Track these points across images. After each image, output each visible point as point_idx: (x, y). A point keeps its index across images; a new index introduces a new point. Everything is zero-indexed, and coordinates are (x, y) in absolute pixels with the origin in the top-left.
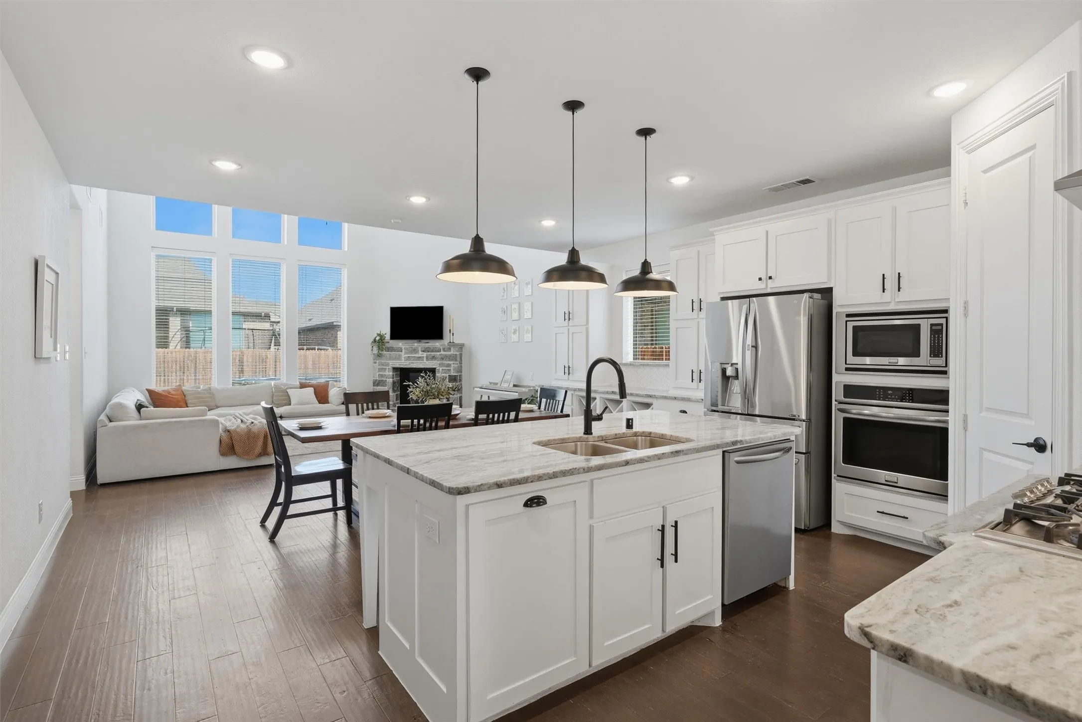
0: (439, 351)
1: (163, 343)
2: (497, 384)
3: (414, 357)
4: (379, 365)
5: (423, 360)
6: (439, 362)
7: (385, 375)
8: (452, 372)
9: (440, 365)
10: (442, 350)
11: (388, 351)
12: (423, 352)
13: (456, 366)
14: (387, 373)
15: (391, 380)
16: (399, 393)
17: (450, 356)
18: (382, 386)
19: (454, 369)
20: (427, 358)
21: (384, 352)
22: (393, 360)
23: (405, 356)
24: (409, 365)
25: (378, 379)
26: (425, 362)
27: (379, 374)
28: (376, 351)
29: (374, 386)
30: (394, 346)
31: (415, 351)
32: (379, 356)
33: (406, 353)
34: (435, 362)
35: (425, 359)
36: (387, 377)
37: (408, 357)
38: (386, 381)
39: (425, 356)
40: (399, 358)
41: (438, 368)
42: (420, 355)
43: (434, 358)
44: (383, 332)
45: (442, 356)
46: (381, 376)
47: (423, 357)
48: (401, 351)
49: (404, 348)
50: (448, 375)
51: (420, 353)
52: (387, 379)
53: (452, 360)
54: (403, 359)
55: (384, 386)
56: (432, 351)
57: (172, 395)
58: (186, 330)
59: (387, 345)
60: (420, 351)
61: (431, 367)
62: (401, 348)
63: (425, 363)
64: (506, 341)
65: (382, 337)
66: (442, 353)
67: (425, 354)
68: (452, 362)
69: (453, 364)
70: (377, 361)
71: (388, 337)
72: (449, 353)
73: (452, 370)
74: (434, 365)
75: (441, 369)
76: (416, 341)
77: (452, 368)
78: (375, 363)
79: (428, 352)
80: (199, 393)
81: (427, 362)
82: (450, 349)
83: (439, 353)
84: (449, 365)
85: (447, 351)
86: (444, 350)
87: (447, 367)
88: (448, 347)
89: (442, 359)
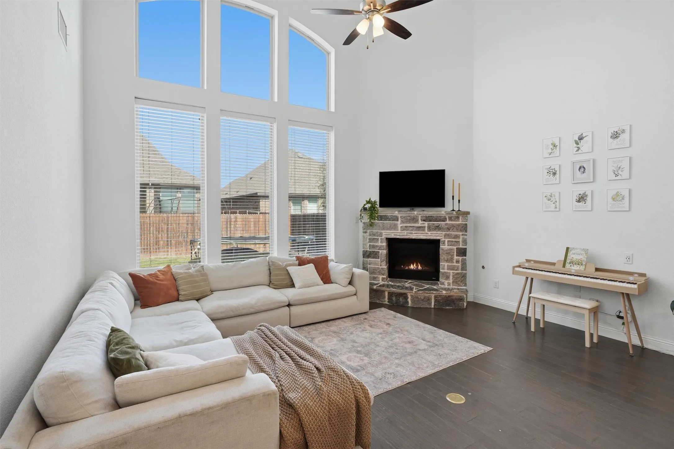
0: (444, 220)
1: (143, 209)
2: (554, 264)
3: (413, 226)
4: (370, 235)
5: (424, 230)
6: (444, 233)
7: (377, 246)
8: (461, 245)
9: (446, 236)
10: (448, 219)
11: (381, 220)
12: (424, 221)
13: (466, 237)
14: (379, 244)
15: (384, 251)
17: (459, 225)
18: (373, 258)
19: (463, 241)
20: (429, 228)
21: (376, 221)
22: (387, 230)
23: (401, 225)
24: (406, 235)
25: (368, 250)
27: (370, 245)
28: (366, 219)
29: (364, 257)
30: (388, 215)
31: (415, 220)
32: (372, 225)
33: (402, 222)
34: (439, 232)
35: (426, 229)
36: (380, 248)
37: (406, 227)
38: (379, 252)
40: (395, 227)
41: (443, 240)
42: (419, 225)
43: (438, 228)
44: (373, 200)
45: (448, 226)
46: (374, 247)
47: (423, 227)
48: (397, 221)
49: (401, 217)
50: (455, 247)
51: (420, 222)
52: (380, 251)
53: (461, 231)
54: (399, 228)
55: (376, 258)
56: (436, 220)
57: (160, 280)
58: (158, 200)
59: (378, 213)
60: (420, 220)
61: (435, 238)
62: (397, 217)
63: (427, 233)
64: (558, 209)
65: (371, 205)
66: (448, 222)
67: (426, 224)
68: (461, 233)
69: (462, 235)
70: (368, 231)
71: (378, 204)
72: (457, 223)
73: (461, 242)
74: (438, 236)
75: (447, 240)
77: (461, 240)
78: (366, 232)
79: (431, 221)
80: (191, 276)
81: (429, 233)
82: (458, 218)
83: (444, 223)
84: (457, 237)
86: (450, 219)
87: (454, 238)
88: (456, 216)
89: (449, 229)
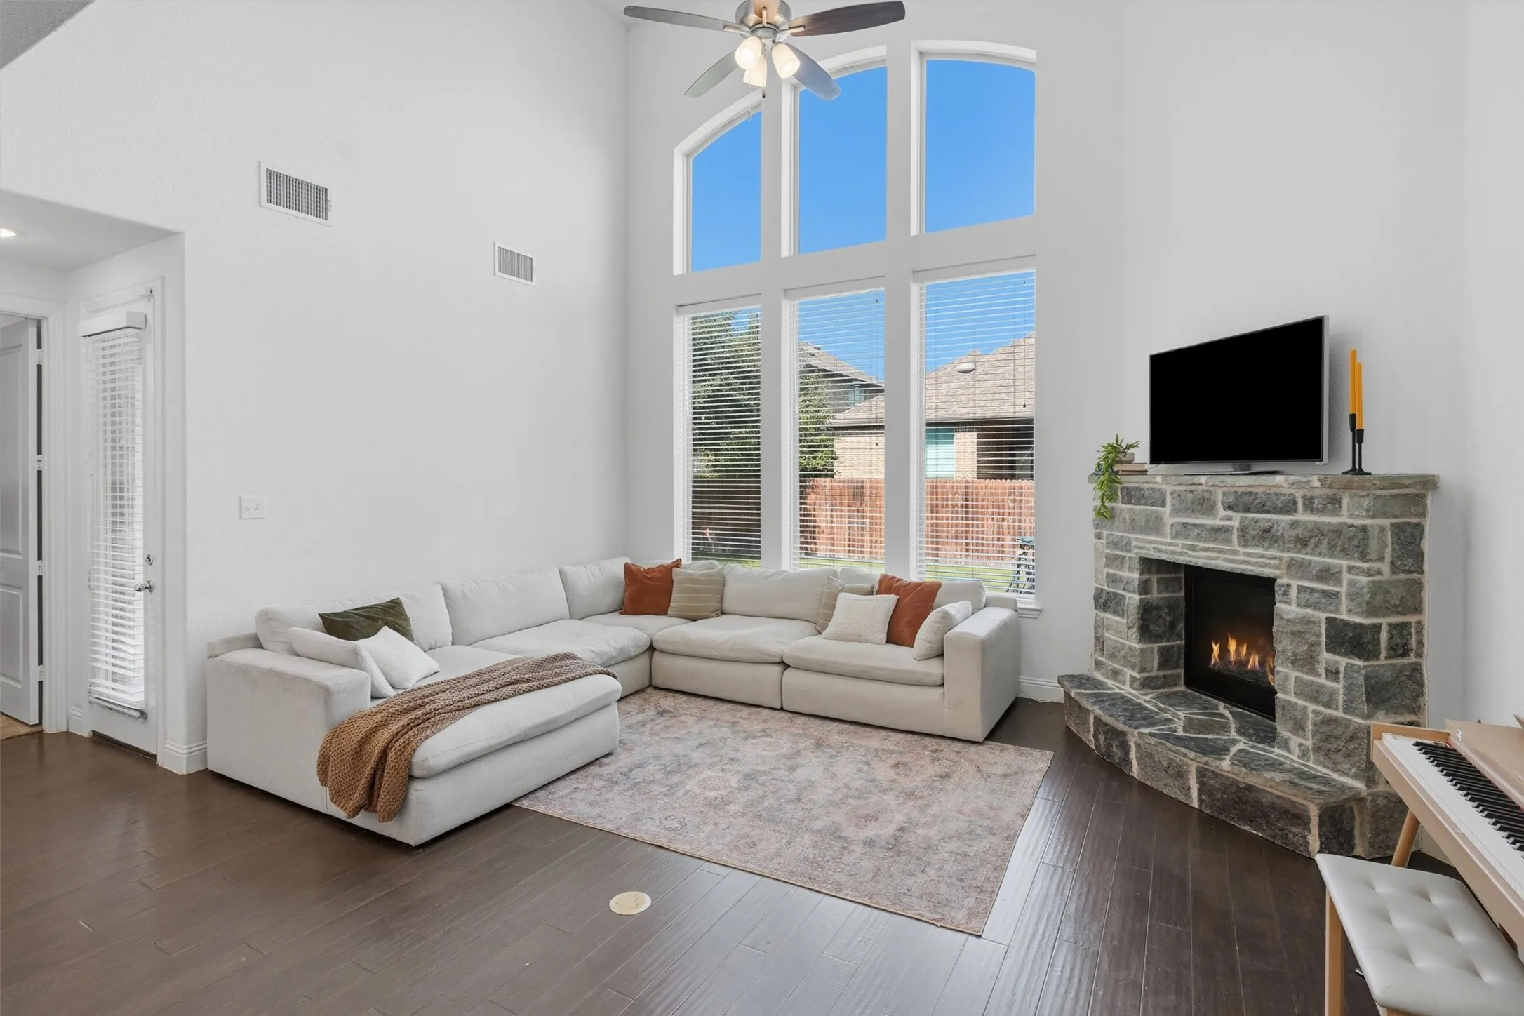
0: (1288, 508)
3: (1201, 526)
4: (1108, 546)
5: (1228, 541)
6: (1286, 555)
7: (1121, 580)
8: (1344, 608)
9: (1295, 567)
10: (1300, 505)
11: (1129, 503)
12: (1230, 508)
13: (1364, 580)
14: (1125, 574)
15: (1137, 597)
16: (1183, 642)
17: (1338, 531)
18: (1114, 613)
19: (1352, 596)
20: (1243, 531)
21: (1119, 505)
22: (1141, 532)
23: (1172, 521)
24: (1181, 554)
25: (1105, 587)
26: (1237, 548)
27: (1108, 574)
28: (1097, 500)
29: (1096, 607)
30: (1144, 486)
31: (1204, 504)
33: (1176, 511)
34: (1271, 552)
35: (1236, 537)
36: (1127, 586)
37: (1183, 525)
38: (1125, 597)
39: (1235, 523)
40: (1157, 525)
41: (1285, 580)
42: (1218, 522)
43: (1267, 536)
45: (1299, 531)
46: (1116, 582)
47: (1227, 530)
48: (1163, 505)
49: (1172, 494)
50: (1323, 616)
51: (1222, 512)
52: (1127, 595)
53: (1345, 553)
54: (1168, 530)
55: (1119, 615)
56: (1262, 509)
59: (1131, 482)
60: (1220, 507)
61: (1257, 571)
62: (1163, 494)
63: (1235, 552)
65: (1116, 456)
66: (1302, 516)
67: (1236, 520)
68: (1345, 563)
69: (1350, 569)
70: (1105, 533)
71: (1142, 454)
72: (1334, 520)
73: (1344, 599)
74: (1265, 565)
75: (1295, 583)
76: (1227, 467)
77: (1343, 590)
78: (1099, 536)
79: (1248, 510)
81: (1242, 550)
82: (1335, 501)
83: (1289, 518)
84: (1326, 574)
85: (1322, 511)
86: (1309, 505)
87: (1321, 579)
88: (1330, 492)
89: (1302, 543)
